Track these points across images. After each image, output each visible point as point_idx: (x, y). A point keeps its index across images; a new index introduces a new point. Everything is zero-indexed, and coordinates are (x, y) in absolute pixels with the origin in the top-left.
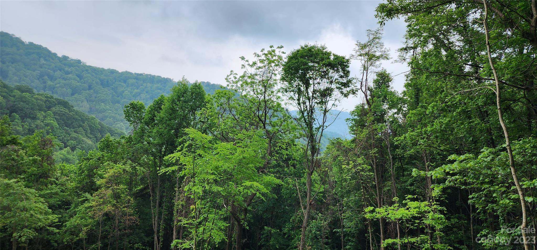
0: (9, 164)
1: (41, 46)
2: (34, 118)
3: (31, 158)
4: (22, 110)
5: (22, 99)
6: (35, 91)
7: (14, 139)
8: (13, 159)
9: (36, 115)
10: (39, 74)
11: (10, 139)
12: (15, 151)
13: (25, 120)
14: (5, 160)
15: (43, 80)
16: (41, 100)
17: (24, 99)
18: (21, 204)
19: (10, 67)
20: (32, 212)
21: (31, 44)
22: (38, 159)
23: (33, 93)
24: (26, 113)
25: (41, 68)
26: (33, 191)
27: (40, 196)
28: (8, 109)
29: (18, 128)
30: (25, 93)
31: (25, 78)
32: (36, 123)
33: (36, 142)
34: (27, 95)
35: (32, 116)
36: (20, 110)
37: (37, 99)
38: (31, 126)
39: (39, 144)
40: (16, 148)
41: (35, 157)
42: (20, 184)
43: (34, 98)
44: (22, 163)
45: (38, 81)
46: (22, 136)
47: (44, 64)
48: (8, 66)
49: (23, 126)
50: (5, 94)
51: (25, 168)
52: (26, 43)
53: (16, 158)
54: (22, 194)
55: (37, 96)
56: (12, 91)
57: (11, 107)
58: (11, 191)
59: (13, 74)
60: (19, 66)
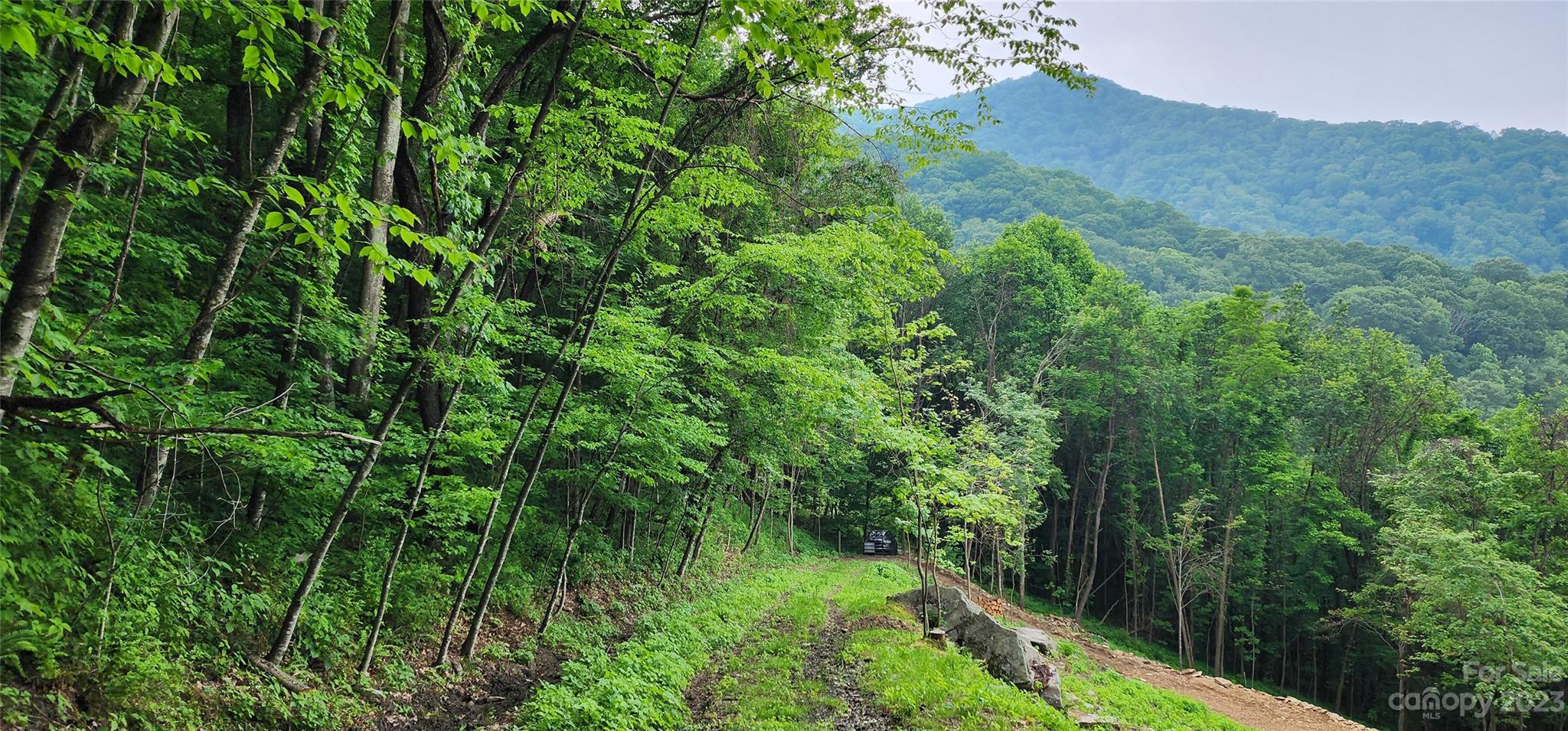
0: (1450, 488)
1: (1542, 131)
2: (1539, 353)
3: (1509, 475)
4: (1500, 332)
5: (1496, 301)
6: (1532, 271)
7: (1466, 419)
8: (1459, 476)
9: (1544, 344)
10: (1543, 218)
11: (1455, 420)
12: (1463, 455)
13: (1511, 359)
14: (1439, 479)
15: (1556, 231)
16: (1554, 295)
17: (1500, 301)
18: (1492, 604)
19: (1458, 215)
20: (1526, 632)
21: (1510, 133)
22: (1531, 477)
23: (1529, 280)
24: (1511, 339)
25: (1548, 196)
26: (1527, 569)
27: (1553, 588)
28: (1460, 334)
29: (1494, 385)
30: (1503, 283)
31: (1501, 238)
32: (1545, 367)
33: (1526, 428)
34: (1508, 286)
35: (1530, 346)
36: (1493, 333)
37: (1541, 295)
38: (1531, 378)
39: (1534, 432)
40: (1465, 444)
41: (1521, 473)
42: (1484, 545)
43: (1532, 293)
44: (1484, 488)
45: (1541, 239)
46: (1508, 406)
47: (1554, 184)
48: (1450, 214)
49: (1506, 378)
50: (1447, 293)
51: (1494, 502)
52: (1494, 137)
53: (1466, 473)
54: (1491, 575)
55: (1539, 286)
56: (1466, 282)
57: (1467, 326)
58: (1462, 564)
59: (1467, 233)
60: (1480, 205)
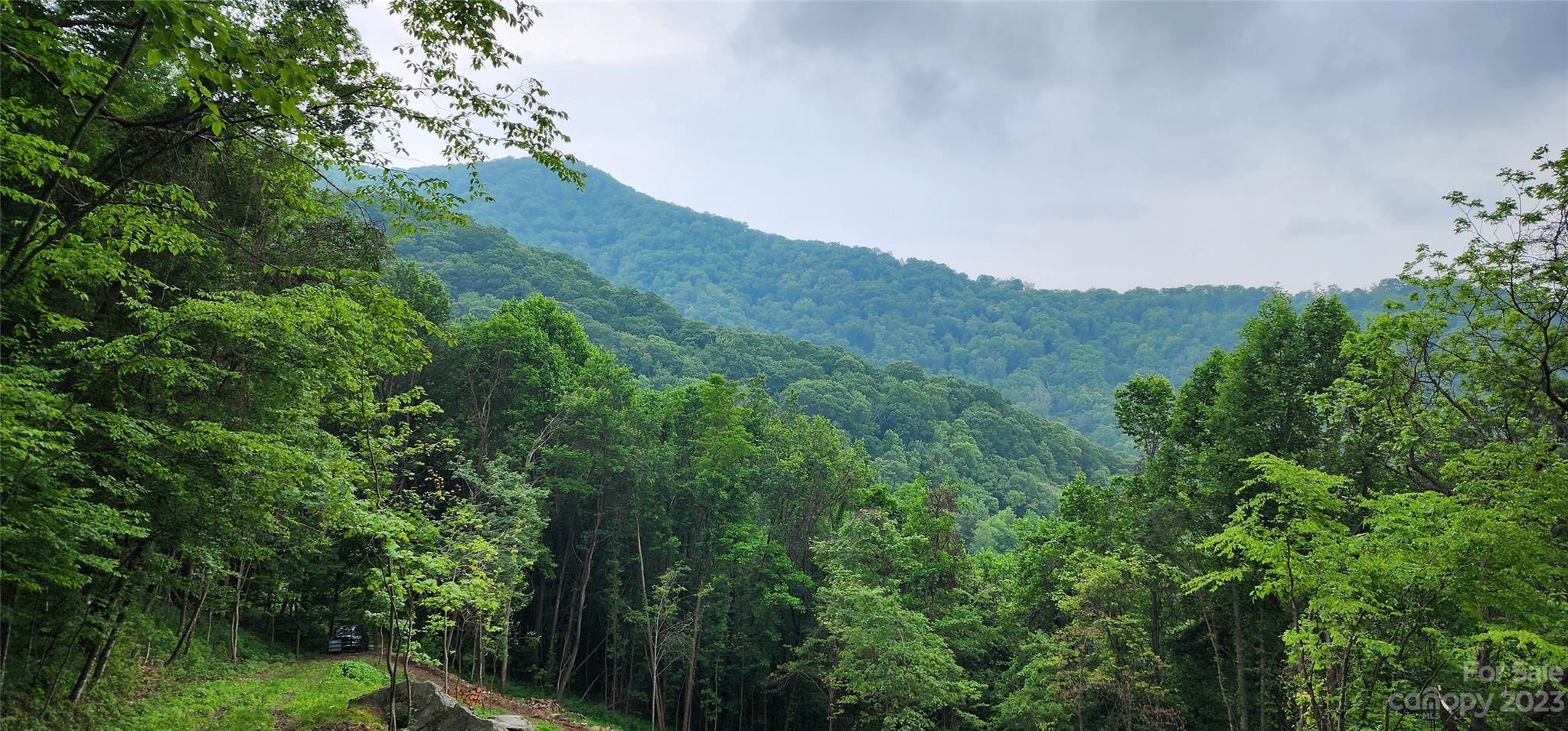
0: (868, 551)
1: (934, 263)
2: (929, 439)
3: (908, 538)
4: (904, 421)
5: (903, 396)
6: (927, 373)
7: (879, 493)
8: (874, 541)
9: (933, 431)
10: (933, 331)
11: (872, 493)
12: (877, 523)
13: (911, 443)
14: (860, 543)
15: (942, 342)
16: (940, 393)
17: (905, 396)
18: (897, 648)
19: (877, 324)
20: (919, 669)
21: (913, 262)
22: (923, 540)
23: (924, 380)
24: (912, 426)
25: (937, 314)
26: (920, 616)
27: (938, 631)
28: (877, 422)
29: (900, 464)
30: (907, 381)
31: (907, 345)
32: (933, 450)
33: (920, 499)
34: (910, 384)
35: (924, 433)
36: (900, 421)
37: (932, 392)
38: (925, 458)
39: (925, 504)
40: (878, 513)
41: (916, 536)
42: (891, 598)
43: (926, 391)
44: (891, 550)
45: (933, 348)
46: (909, 482)
47: (941, 305)
48: (872, 323)
49: (908, 458)
50: (868, 388)
51: (897, 561)
52: (902, 264)
53: (879, 538)
54: (896, 623)
55: (930, 385)
56: (881, 379)
57: (882, 415)
58: (875, 615)
59: (883, 340)
60: (892, 319)
